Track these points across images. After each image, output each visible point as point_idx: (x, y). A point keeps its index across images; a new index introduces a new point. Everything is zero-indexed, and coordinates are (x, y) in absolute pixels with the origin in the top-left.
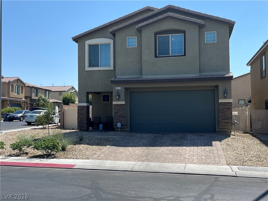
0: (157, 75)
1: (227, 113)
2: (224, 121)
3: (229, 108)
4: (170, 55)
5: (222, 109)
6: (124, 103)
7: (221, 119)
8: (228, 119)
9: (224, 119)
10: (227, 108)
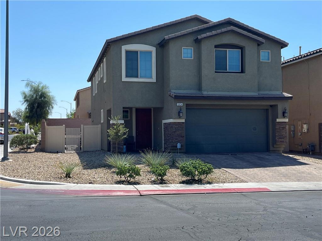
0: (217, 91)
1: (283, 133)
2: (281, 140)
3: (284, 128)
4: (228, 71)
5: (278, 128)
6: (183, 121)
7: (278, 138)
8: (284, 138)
9: (280, 138)
10: (282, 128)
